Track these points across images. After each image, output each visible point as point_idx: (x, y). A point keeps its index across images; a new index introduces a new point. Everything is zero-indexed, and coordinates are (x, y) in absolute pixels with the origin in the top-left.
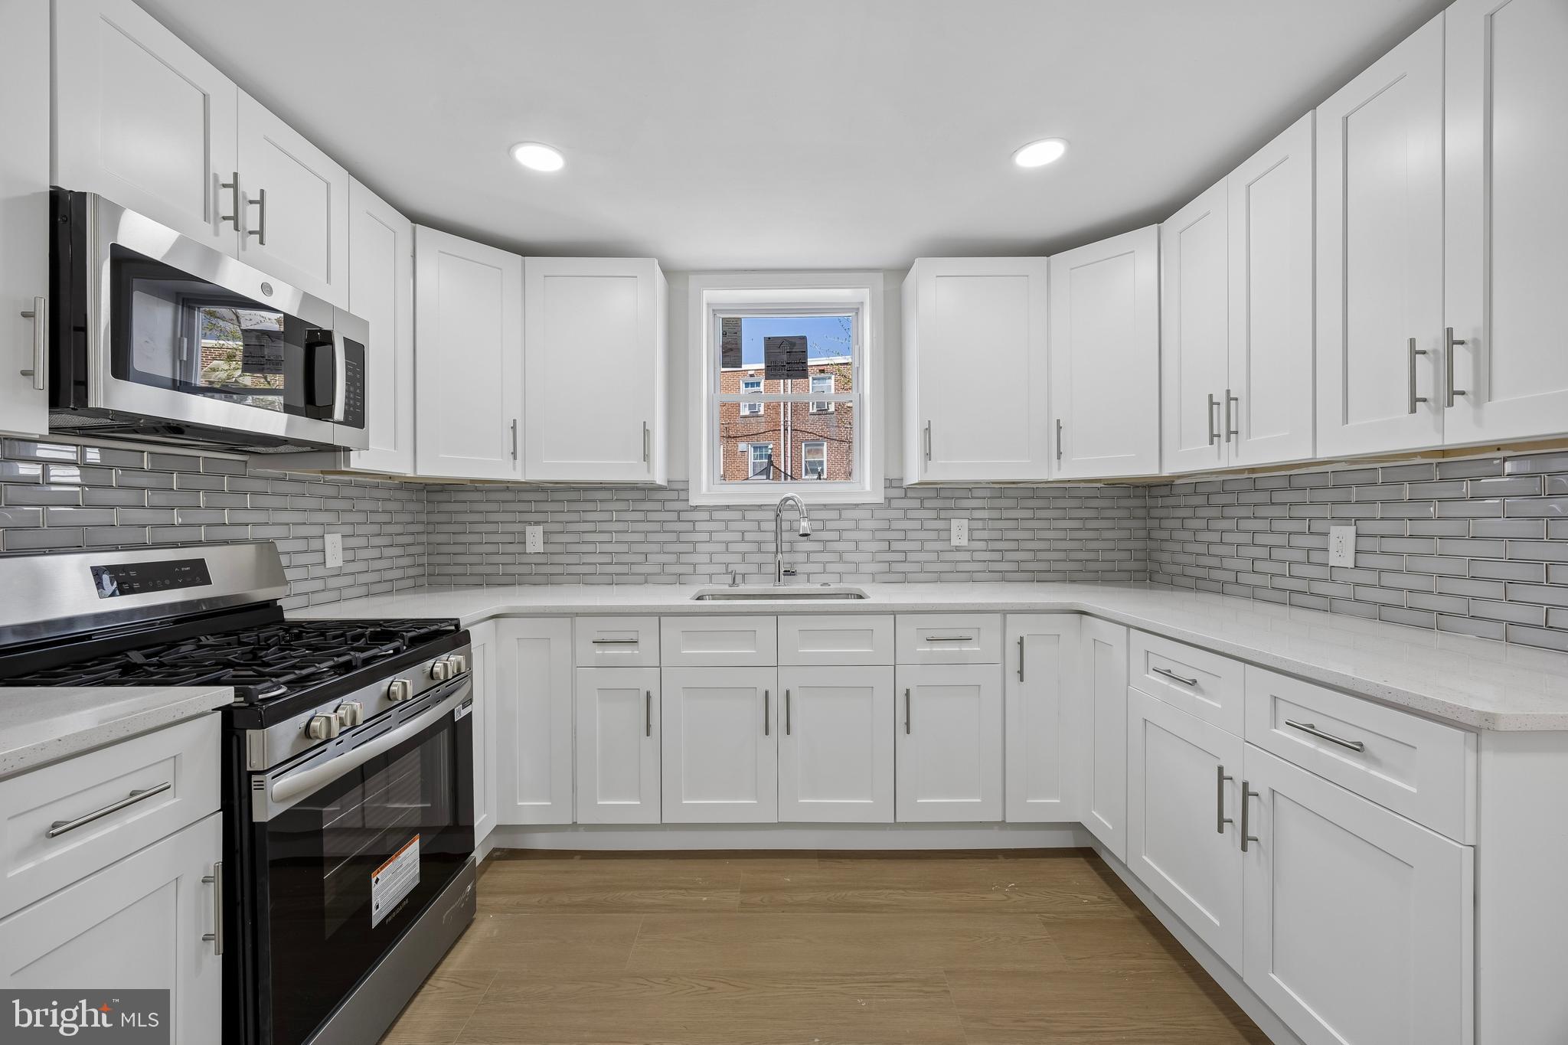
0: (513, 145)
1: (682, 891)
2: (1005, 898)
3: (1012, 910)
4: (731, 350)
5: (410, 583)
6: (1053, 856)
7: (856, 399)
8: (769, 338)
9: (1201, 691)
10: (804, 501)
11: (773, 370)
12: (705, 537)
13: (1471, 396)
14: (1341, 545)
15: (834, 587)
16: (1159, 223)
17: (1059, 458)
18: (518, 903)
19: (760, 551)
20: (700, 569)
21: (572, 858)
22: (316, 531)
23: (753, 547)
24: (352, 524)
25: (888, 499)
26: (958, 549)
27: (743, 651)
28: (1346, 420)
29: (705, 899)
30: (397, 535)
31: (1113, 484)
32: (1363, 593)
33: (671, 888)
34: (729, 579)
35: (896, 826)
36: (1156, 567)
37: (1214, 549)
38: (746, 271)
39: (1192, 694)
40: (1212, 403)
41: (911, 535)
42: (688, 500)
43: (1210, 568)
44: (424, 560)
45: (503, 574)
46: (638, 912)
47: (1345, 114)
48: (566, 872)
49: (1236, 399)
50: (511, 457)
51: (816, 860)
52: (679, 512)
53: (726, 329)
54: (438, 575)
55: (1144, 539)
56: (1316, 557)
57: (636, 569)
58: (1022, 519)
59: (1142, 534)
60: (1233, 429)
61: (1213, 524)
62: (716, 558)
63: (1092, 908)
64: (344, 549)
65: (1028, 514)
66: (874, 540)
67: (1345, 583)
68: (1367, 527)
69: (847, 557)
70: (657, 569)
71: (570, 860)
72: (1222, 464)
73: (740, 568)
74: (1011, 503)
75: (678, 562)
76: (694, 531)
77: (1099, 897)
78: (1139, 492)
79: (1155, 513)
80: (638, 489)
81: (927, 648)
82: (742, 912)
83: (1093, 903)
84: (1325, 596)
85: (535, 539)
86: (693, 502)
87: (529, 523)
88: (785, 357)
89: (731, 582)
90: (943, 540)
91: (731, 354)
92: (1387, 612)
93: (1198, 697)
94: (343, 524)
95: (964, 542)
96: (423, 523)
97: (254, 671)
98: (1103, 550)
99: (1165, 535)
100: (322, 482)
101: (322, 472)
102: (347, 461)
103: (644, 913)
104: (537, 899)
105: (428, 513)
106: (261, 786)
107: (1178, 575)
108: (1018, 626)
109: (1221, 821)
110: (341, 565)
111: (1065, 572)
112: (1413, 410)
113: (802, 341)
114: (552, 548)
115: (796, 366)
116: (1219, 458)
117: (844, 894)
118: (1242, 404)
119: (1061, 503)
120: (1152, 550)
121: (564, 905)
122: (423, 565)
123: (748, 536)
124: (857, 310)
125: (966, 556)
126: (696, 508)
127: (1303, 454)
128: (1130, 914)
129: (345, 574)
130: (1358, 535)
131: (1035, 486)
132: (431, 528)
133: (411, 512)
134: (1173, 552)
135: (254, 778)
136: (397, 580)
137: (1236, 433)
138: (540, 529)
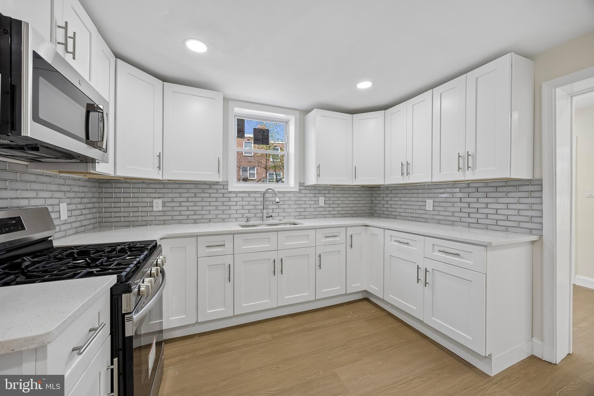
0: (186, 40)
1: (248, 339)
2: (352, 316)
3: (355, 319)
4: (241, 131)
5: (91, 227)
6: (358, 302)
7: (286, 154)
8: (255, 129)
9: (410, 245)
10: (277, 190)
11: (257, 141)
12: (234, 203)
13: (472, 168)
14: (429, 204)
15: (284, 221)
16: (384, 110)
17: (355, 178)
18: (180, 360)
19: (255, 209)
20: (232, 216)
21: (195, 337)
22: (56, 201)
23: (253, 207)
24: (70, 198)
25: (300, 190)
26: (321, 207)
27: (265, 246)
28: (440, 172)
29: (258, 339)
30: (87, 203)
31: (363, 186)
32: (435, 217)
33: (243, 339)
34: (245, 219)
35: (316, 300)
36: (374, 212)
37: (393, 206)
38: (251, 102)
39: (407, 247)
40: (402, 165)
41: (307, 202)
42: (228, 189)
43: (392, 211)
44: (97, 215)
45: (141, 221)
46: (235, 350)
47: (441, 92)
48: (195, 343)
49: (409, 164)
50: (157, 169)
51: (290, 318)
52: (223, 194)
53: (239, 123)
54: (105, 222)
55: (370, 203)
56: (423, 208)
57: (205, 217)
58: (339, 197)
59: (370, 202)
60: (408, 172)
61: (393, 199)
62: (239, 212)
63: (374, 314)
64: (68, 211)
65: (341, 195)
66: (295, 204)
67: (430, 215)
68: (436, 200)
69: (286, 210)
70: (214, 216)
71: (194, 338)
72: (405, 182)
73: (249, 215)
74: (336, 192)
75: (223, 214)
76: (230, 201)
77: (375, 311)
78: (370, 189)
79: (374, 195)
80: (206, 184)
81: (325, 240)
82: (274, 340)
83: (374, 313)
84: (425, 218)
85: (158, 205)
86: (230, 190)
87: (155, 198)
88: (261, 136)
89: (246, 220)
90: (316, 204)
91: (241, 132)
92: (441, 222)
93: (409, 247)
94: (67, 198)
95: (323, 205)
96: (97, 197)
97: (100, 268)
98: (361, 207)
99: (377, 202)
100: (58, 177)
101: (59, 172)
102: (94, 168)
103: (238, 349)
104: (189, 356)
105: (99, 193)
106: (131, 319)
107: (382, 214)
108: (350, 231)
109: (418, 280)
110: (67, 218)
111: (351, 214)
112: (459, 171)
113: (267, 131)
114: (166, 209)
115: (265, 140)
116: (403, 180)
117: (305, 326)
118: (411, 165)
119: (350, 192)
120: (373, 207)
121: (202, 355)
122: (96, 218)
123: (251, 203)
124: (287, 122)
125: (323, 209)
126: (230, 192)
127: (429, 180)
128: (384, 314)
129: (68, 223)
130: (433, 202)
131: (343, 186)
132: (100, 200)
133: (92, 192)
134: (380, 207)
135: (126, 316)
136: (87, 225)
137: (409, 173)
138: (160, 201)
